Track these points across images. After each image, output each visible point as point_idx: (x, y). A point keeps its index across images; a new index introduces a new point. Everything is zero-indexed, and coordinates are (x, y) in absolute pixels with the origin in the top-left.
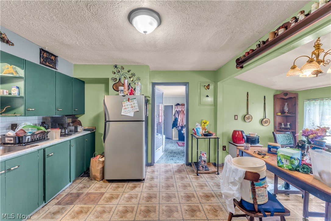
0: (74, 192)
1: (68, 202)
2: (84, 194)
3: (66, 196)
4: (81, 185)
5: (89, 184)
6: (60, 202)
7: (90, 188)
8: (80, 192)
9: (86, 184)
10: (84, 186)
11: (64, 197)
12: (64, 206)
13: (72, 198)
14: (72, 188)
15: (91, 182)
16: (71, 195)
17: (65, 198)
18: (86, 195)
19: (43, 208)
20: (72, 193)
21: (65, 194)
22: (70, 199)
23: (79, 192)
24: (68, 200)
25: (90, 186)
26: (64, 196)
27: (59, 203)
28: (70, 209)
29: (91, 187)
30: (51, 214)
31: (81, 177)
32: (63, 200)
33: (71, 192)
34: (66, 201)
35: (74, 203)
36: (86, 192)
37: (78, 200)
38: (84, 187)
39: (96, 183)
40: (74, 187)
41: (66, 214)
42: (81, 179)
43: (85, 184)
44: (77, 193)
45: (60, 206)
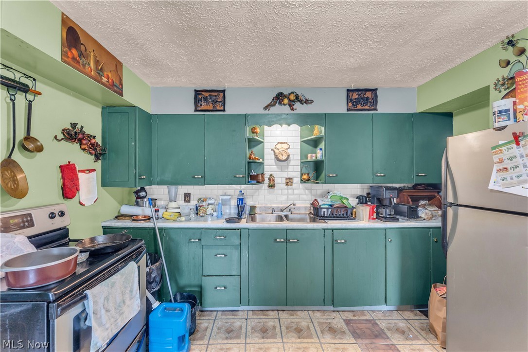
0: (380, 326)
1: (357, 331)
2: (388, 342)
3: (367, 320)
4: (402, 325)
5: (418, 334)
6: (352, 322)
7: (408, 342)
8: (389, 334)
9: (413, 330)
10: (406, 329)
11: (364, 320)
12: (347, 332)
13: (368, 331)
14: (386, 318)
15: (425, 335)
16: (373, 325)
17: (362, 322)
18: (388, 345)
19: (332, 312)
20: (377, 324)
21: (368, 317)
22: (365, 330)
23: (386, 331)
24: (361, 329)
25: (415, 338)
26: (365, 318)
27: (348, 322)
28: (346, 342)
29: (414, 342)
30: (329, 326)
31: (420, 311)
32: (357, 322)
33: (377, 321)
34: (357, 327)
35: (359, 340)
36: (395, 342)
37: (367, 341)
38: (403, 332)
39: (430, 344)
40: (390, 318)
41: (335, 344)
42: (416, 315)
43: (411, 327)
44: (382, 331)
45: (345, 327)
